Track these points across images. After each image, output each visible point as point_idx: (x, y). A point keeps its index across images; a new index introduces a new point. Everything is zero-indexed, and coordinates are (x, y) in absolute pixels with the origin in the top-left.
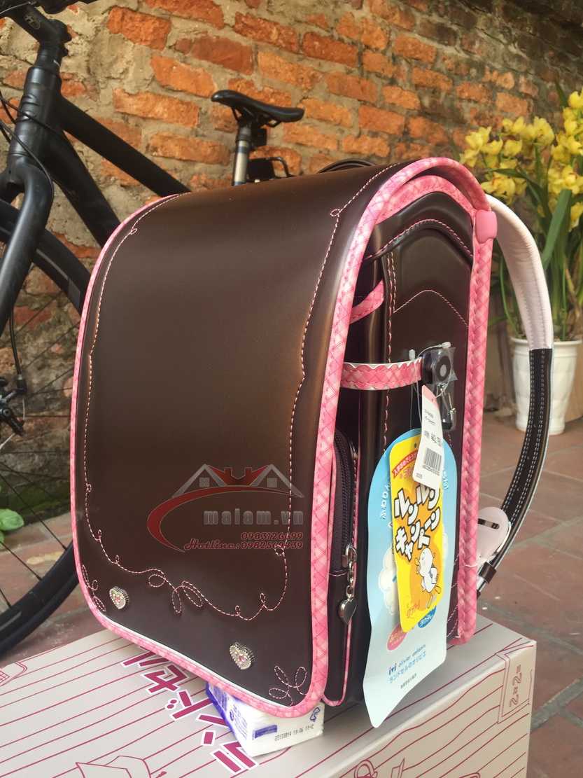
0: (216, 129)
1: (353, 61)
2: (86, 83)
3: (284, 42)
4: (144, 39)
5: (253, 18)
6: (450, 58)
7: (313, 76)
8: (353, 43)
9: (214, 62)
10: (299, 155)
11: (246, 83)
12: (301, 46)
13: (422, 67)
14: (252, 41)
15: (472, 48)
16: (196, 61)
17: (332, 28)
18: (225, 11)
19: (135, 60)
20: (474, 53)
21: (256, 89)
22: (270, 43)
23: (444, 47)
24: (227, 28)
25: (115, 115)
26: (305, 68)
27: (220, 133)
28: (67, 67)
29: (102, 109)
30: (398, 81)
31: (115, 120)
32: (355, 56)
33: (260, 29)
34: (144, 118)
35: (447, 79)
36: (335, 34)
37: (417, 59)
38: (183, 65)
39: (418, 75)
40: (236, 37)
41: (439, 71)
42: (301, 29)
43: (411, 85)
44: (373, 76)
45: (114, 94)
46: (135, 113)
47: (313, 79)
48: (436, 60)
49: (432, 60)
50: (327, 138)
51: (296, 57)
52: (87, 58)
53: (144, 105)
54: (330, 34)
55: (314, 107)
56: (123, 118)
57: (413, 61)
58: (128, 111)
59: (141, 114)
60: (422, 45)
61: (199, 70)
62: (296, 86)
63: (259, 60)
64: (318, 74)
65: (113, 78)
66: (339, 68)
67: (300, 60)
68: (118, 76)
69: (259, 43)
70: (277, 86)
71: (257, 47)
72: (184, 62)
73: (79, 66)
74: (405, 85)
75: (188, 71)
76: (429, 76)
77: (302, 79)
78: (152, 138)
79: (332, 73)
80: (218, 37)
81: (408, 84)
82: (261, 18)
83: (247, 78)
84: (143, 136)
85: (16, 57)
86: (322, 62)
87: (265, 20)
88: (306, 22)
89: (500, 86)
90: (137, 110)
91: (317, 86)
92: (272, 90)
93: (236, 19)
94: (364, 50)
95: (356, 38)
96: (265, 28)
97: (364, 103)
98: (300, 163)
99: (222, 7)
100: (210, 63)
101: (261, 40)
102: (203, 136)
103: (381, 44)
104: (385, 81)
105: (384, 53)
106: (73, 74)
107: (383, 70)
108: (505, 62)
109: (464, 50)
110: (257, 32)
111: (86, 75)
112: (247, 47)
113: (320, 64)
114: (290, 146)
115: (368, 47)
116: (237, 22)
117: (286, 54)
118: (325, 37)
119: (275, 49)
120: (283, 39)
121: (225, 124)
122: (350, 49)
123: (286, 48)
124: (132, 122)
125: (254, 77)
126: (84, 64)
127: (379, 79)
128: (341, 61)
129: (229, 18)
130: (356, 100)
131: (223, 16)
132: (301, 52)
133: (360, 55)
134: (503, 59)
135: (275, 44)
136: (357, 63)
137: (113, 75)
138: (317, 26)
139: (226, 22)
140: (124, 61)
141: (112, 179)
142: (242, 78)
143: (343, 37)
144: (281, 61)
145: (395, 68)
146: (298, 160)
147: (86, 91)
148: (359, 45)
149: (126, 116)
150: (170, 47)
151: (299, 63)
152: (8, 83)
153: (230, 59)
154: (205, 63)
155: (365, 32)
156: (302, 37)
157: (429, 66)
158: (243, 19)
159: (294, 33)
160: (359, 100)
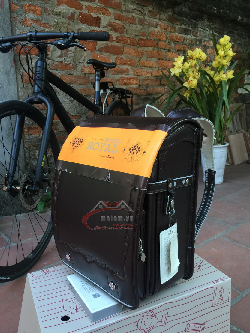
0: (112, 74)
1: (155, 46)
2: (73, 65)
3: (132, 43)
4: (89, 49)
5: (122, 37)
6: (189, 39)
7: (142, 52)
8: (155, 40)
9: (111, 53)
10: (139, 79)
11: (120, 58)
12: (138, 44)
13: (179, 44)
14: (122, 44)
15: (197, 34)
16: (105, 54)
17: (147, 36)
18: (113, 36)
19: (87, 56)
20: (198, 36)
21: (124, 60)
22: (127, 44)
23: (187, 36)
24: (114, 42)
26: (139, 51)
27: (113, 75)
28: (67, 61)
29: (78, 73)
30: (171, 50)
31: (82, 75)
32: (155, 44)
33: (124, 40)
34: (90, 74)
35: (188, 47)
36: (149, 38)
37: (177, 41)
38: (101, 55)
39: (178, 47)
40: (117, 44)
41: (185, 44)
42: (137, 38)
43: (176, 51)
44: (162, 49)
45: (81, 68)
46: (88, 72)
47: (142, 54)
48: (184, 41)
49: (182, 41)
50: (148, 72)
51: (136, 47)
52: (73, 58)
53: (90, 69)
54: (147, 38)
55: (143, 63)
57: (176, 42)
58: (85, 72)
60: (179, 37)
61: (106, 56)
62: (137, 57)
63: (124, 50)
64: (144, 52)
65: (81, 63)
66: (151, 49)
67: (138, 48)
68: (82, 62)
69: (124, 45)
70: (130, 58)
71: (123, 46)
72: (102, 54)
73: (71, 61)
74: (173, 51)
75: (103, 57)
76: (182, 47)
77: (138, 54)
78: (93, 80)
79: (148, 51)
80: (111, 45)
81: (174, 50)
82: (124, 37)
83: (121, 56)
84: (90, 79)
85: (53, 60)
86: (145, 48)
87: (126, 37)
88: (139, 36)
89: (208, 46)
91: (143, 56)
92: (129, 59)
93: (117, 38)
94: (159, 41)
95: (155, 38)
96: (126, 39)
97: (159, 59)
98: (139, 82)
99: (112, 35)
100: (109, 54)
101: (125, 44)
102: (108, 77)
103: (164, 38)
104: (166, 51)
105: (165, 41)
106: (69, 63)
107: (165, 47)
108: (209, 37)
109: (194, 36)
110: (123, 41)
111: (73, 63)
112: (120, 47)
113: (144, 48)
114: (136, 77)
115: (160, 40)
116: (117, 39)
117: (133, 47)
118: (145, 39)
119: (129, 46)
120: (132, 42)
121: (115, 72)
122: (154, 42)
123: (133, 45)
124: (87, 75)
125: (123, 56)
126: (72, 60)
127: (164, 50)
128: (151, 46)
129: (115, 39)
130: (157, 59)
131: (112, 38)
132: (138, 45)
133: (157, 44)
134: (209, 36)
135: (129, 44)
136: (156, 46)
137: (81, 62)
138: (142, 36)
139: (113, 40)
140: (84, 57)
142: (119, 57)
143: (152, 38)
144: (132, 49)
145: (170, 46)
146: (138, 81)
147: (73, 68)
148: (157, 40)
149: (85, 74)
150: (97, 50)
151: (137, 49)
152: (52, 68)
153: (115, 51)
154: (108, 54)
155: (159, 35)
156: (138, 41)
157: (182, 43)
158: (119, 38)
159: (135, 39)
160: (158, 58)
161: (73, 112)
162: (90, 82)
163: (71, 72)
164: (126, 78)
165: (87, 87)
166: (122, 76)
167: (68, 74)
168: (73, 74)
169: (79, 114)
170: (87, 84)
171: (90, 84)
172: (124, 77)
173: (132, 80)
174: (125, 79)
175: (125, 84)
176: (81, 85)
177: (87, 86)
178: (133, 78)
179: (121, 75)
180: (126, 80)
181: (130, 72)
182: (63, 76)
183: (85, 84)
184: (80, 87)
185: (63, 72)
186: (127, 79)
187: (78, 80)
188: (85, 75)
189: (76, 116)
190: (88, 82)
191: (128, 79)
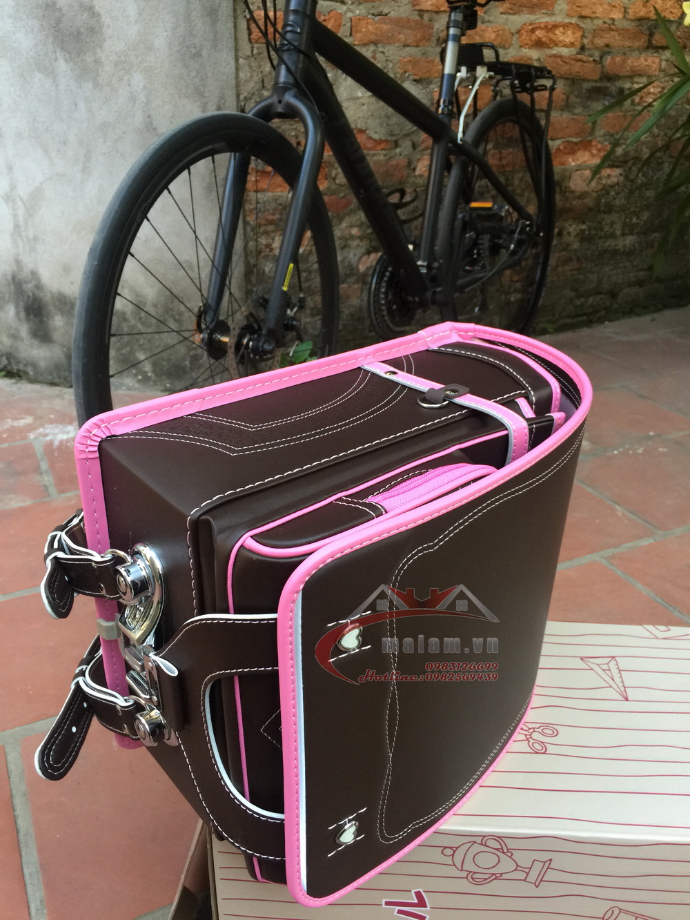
0: (502, 13)
10: (582, 28)
25: (413, 13)
27: (506, 16)
29: (402, 9)
31: (411, 17)
34: (437, 12)
46: (430, 8)
50: (613, 6)
56: (419, 15)
58: (423, 8)
59: (435, 9)
84: (435, 30)
90: (432, 5)
98: (583, 36)
102: (489, 21)
114: (573, 21)
121: (511, 6)
124: (426, 17)
141: (407, 74)
146: (580, 34)
149: (421, 12)
161: (378, 129)
162: (434, 39)
163: (381, 9)
164: (542, 25)
165: (424, 54)
166: (532, 18)
167: (373, 14)
168: (386, 15)
169: (394, 135)
170: (424, 46)
171: (434, 45)
172: (537, 21)
173: (562, 29)
174: (540, 28)
175: (539, 44)
176: (408, 49)
177: (423, 51)
178: (565, 26)
179: (528, 16)
180: (543, 32)
181: (556, 6)
182: (360, 19)
183: (417, 46)
184: (404, 55)
185: (361, 7)
186: (546, 27)
187: (400, 33)
188: (421, 16)
189: (386, 141)
190: (427, 37)
191: (549, 27)
